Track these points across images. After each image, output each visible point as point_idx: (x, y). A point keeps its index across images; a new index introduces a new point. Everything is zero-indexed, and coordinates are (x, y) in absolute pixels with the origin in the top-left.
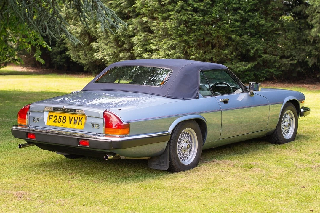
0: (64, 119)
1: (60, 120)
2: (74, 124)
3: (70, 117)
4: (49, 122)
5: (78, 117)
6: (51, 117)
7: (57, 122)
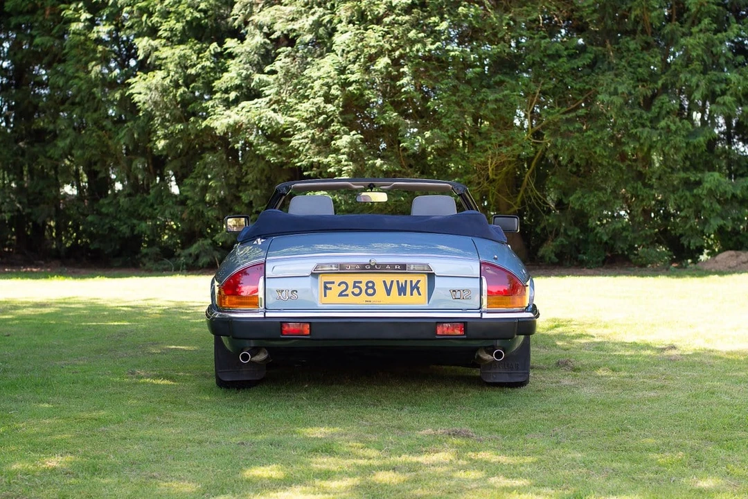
0: (368, 288)
1: (357, 291)
2: (400, 294)
3: (384, 282)
4: (325, 296)
5: (406, 281)
6: (328, 286)
7: (350, 294)
